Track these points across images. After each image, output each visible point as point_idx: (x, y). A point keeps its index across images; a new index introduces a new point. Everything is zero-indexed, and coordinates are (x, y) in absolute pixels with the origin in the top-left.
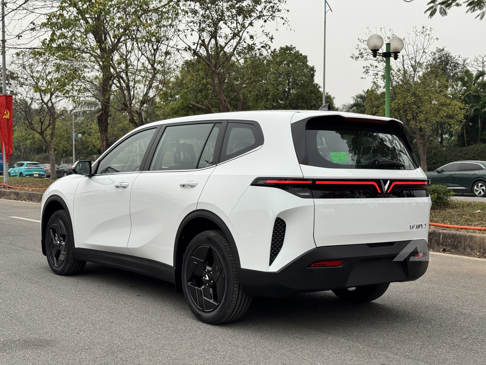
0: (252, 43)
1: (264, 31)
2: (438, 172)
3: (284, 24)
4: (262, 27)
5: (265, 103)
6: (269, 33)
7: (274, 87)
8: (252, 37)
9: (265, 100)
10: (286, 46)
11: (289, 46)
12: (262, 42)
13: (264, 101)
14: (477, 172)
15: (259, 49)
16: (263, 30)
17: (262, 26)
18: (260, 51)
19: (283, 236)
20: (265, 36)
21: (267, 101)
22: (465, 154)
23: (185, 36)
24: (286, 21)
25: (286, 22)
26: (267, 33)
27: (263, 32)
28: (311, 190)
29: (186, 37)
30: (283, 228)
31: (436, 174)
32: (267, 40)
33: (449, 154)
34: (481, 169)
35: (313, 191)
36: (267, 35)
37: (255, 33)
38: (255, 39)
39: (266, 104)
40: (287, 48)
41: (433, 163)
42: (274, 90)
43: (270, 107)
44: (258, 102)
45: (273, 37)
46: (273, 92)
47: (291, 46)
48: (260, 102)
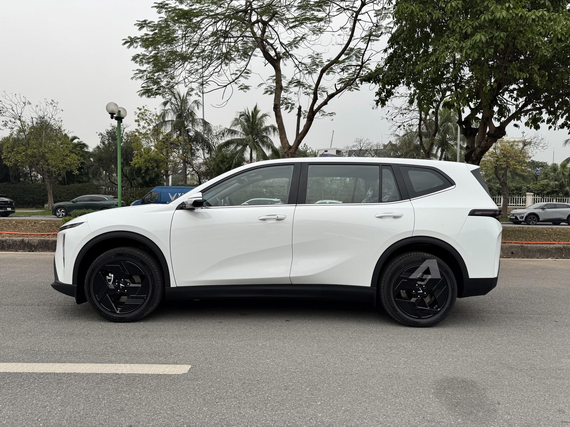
2: (73, 202)
14: (103, 202)
22: (67, 190)
31: (72, 203)
33: (55, 189)
34: (106, 200)
41: (42, 196)
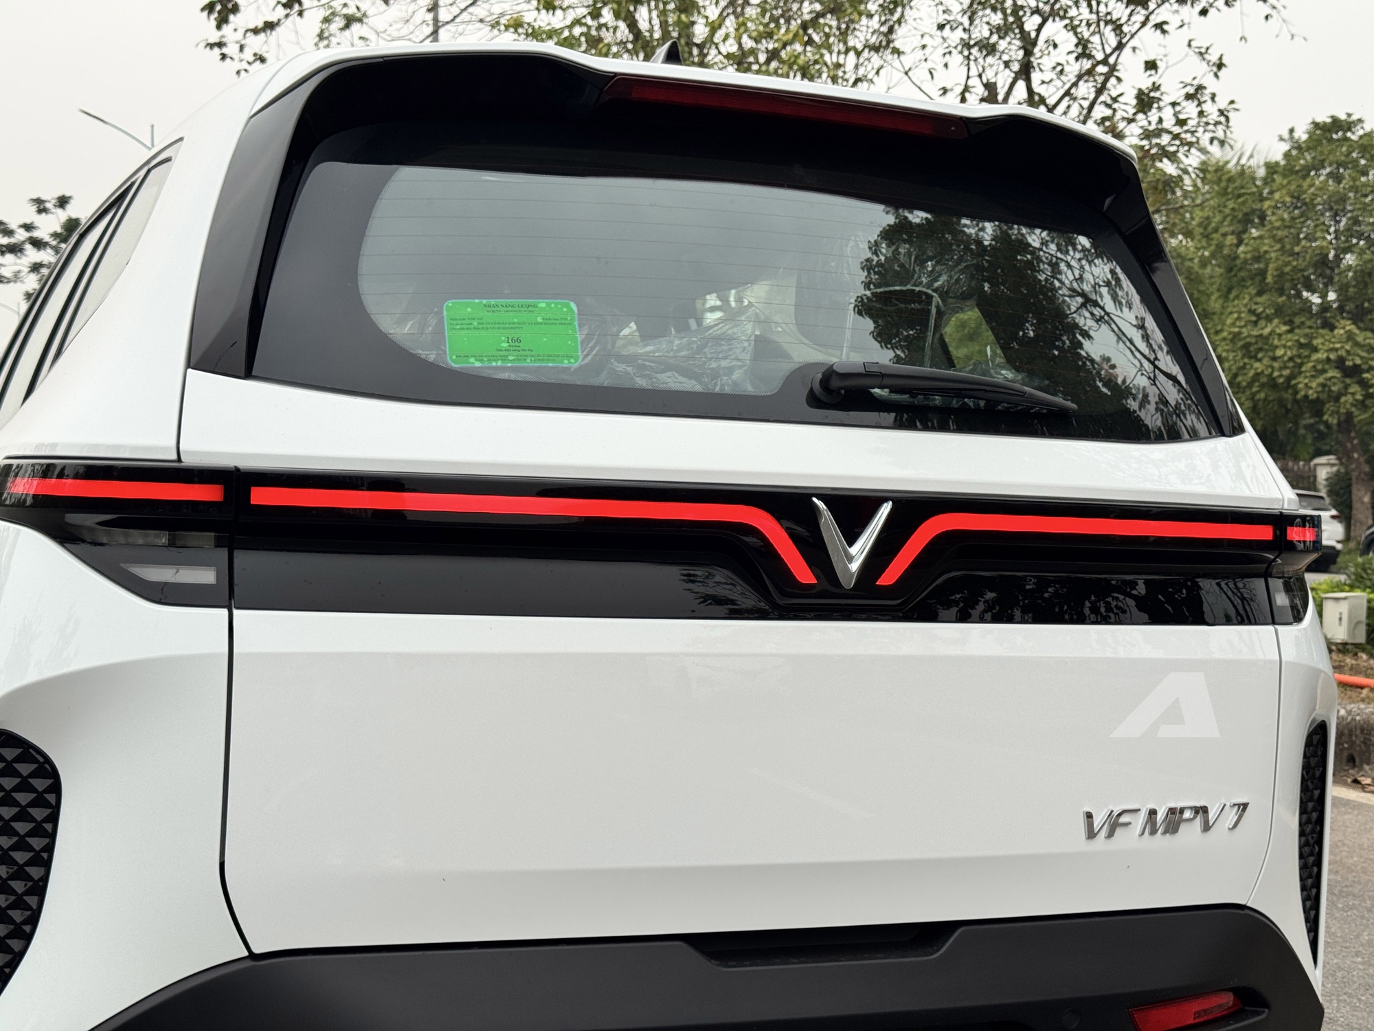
0: (1150, 85)
1: (1193, 44)
3: (1267, 17)
4: (1181, 26)
5: (1251, 299)
6: (1208, 49)
7: (1283, 247)
8: (1151, 66)
9: (1253, 291)
10: (1332, 117)
11: (1343, 117)
12: (1188, 81)
13: (1249, 294)
15: (1174, 104)
16: (1190, 41)
17: (1180, 24)
18: (1178, 108)
19: (44, 859)
20: (1197, 59)
21: (1260, 293)
23: (931, 73)
24: (1274, 8)
25: (1274, 13)
26: (1203, 50)
27: (1189, 45)
28: (224, 553)
29: (932, 77)
30: (39, 802)
32: (1200, 72)
35: (243, 559)
36: (1201, 54)
37: (1162, 51)
38: (1160, 71)
39: (1256, 303)
40: (1337, 124)
42: (1282, 258)
43: (1268, 311)
44: (1232, 296)
45: (1224, 61)
46: (1280, 262)
47: (1349, 115)
48: (1237, 297)
